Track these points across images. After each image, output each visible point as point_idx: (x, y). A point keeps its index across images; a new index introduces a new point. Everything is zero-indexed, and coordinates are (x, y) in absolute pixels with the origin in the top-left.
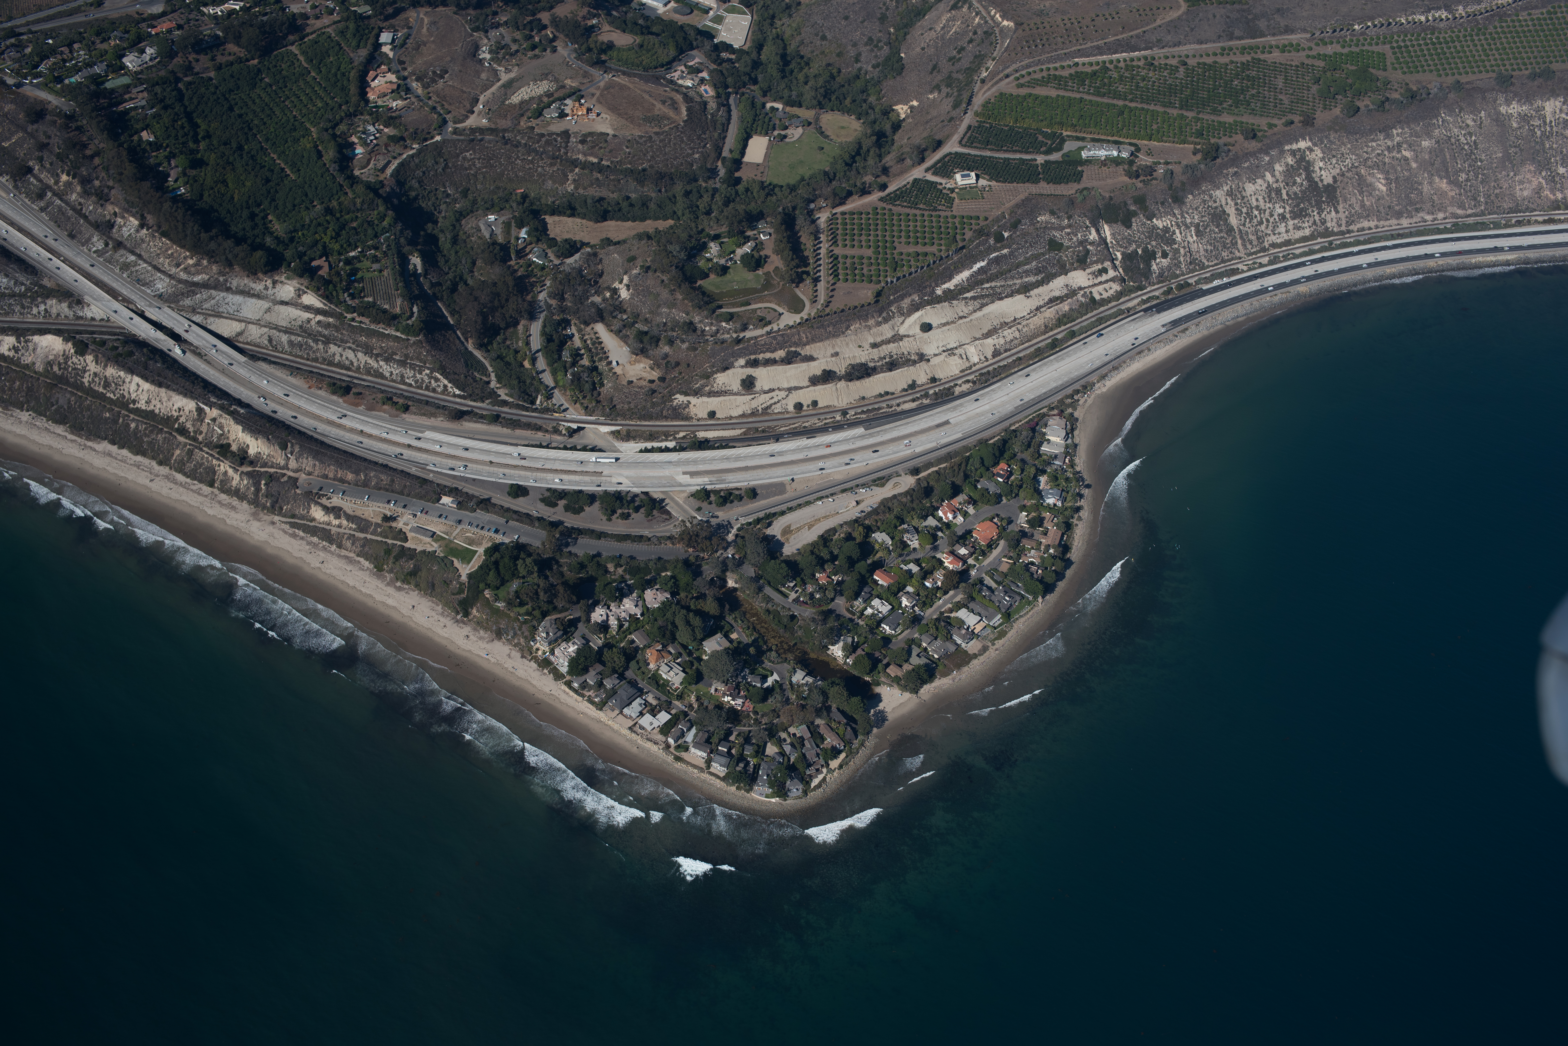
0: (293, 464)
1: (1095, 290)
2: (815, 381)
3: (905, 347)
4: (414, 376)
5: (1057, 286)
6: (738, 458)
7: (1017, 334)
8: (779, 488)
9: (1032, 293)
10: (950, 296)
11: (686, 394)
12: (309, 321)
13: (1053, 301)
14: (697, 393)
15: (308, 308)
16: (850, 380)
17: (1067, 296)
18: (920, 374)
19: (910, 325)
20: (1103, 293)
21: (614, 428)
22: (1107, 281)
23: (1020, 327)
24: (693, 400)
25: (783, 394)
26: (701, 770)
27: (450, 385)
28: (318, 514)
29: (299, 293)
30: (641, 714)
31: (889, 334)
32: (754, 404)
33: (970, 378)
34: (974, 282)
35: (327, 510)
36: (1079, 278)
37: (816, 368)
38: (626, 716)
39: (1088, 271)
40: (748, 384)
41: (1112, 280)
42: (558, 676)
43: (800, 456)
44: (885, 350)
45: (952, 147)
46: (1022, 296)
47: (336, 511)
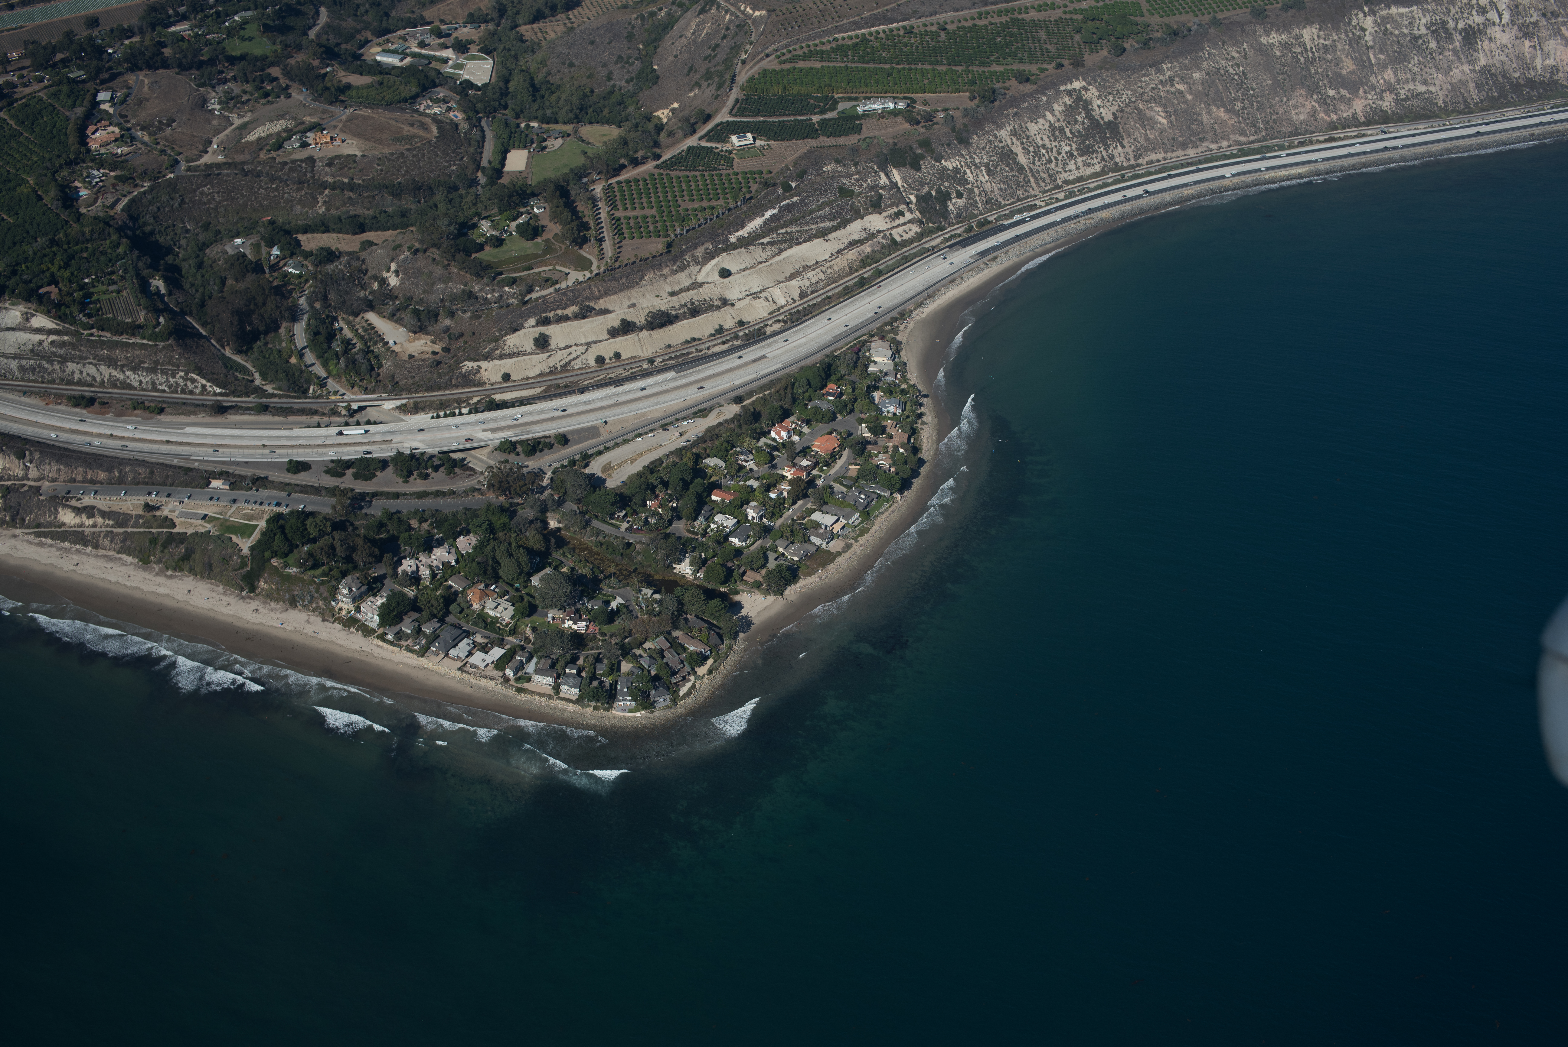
0: (33, 473)
1: (894, 232)
2: (614, 333)
3: (706, 293)
4: (167, 381)
5: (855, 229)
6: (541, 412)
7: (822, 276)
8: (593, 432)
9: (830, 236)
10: (745, 243)
11: (475, 360)
12: (41, 343)
13: (853, 244)
14: (487, 357)
15: (38, 331)
16: (653, 329)
17: (866, 240)
18: (727, 319)
19: (709, 271)
20: (903, 234)
21: (399, 403)
22: (905, 224)
23: (824, 269)
24: (484, 365)
25: (582, 349)
26: (550, 697)
27: (208, 384)
28: (67, 517)
29: (27, 317)
30: (470, 654)
31: (687, 283)
32: (552, 362)
33: (780, 318)
34: (768, 228)
35: (78, 511)
36: (876, 222)
37: (613, 320)
38: (453, 659)
39: (884, 214)
40: (542, 343)
41: (911, 221)
42: (367, 631)
43: (611, 402)
44: (685, 297)
45: (723, 117)
46: (821, 240)
47: (90, 511)
